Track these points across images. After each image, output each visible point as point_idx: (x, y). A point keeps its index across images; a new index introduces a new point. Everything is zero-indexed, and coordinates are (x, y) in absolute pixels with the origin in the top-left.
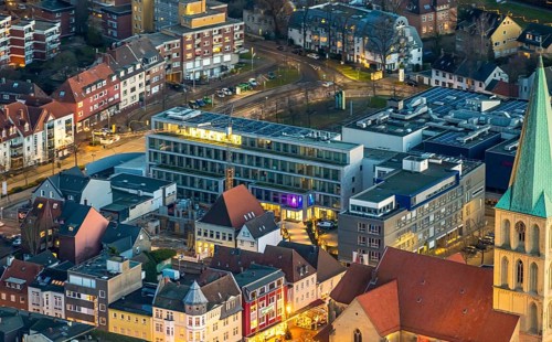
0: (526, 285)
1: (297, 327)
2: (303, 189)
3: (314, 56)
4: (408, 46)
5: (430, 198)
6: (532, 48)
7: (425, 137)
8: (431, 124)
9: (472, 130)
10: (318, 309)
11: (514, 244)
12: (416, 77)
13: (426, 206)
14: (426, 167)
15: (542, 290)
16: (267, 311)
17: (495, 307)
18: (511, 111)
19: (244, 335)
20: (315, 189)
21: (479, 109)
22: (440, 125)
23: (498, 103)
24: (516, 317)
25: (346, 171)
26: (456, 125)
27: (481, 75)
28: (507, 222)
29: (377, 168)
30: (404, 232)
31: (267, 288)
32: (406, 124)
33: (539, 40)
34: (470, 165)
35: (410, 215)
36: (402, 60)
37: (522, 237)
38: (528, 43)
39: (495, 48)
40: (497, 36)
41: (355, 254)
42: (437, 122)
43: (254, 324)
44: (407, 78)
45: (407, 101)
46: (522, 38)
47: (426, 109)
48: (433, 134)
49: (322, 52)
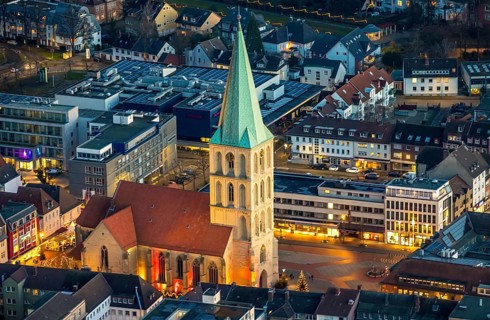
0: (237, 202)
1: (47, 250)
2: (31, 145)
3: (14, 43)
4: (90, 31)
5: (138, 144)
6: (188, 27)
7: (121, 99)
8: (126, 88)
9: (159, 92)
10: (62, 235)
11: (225, 171)
12: (100, 55)
13: (136, 151)
14: (132, 120)
15: (250, 205)
16: (25, 238)
17: (212, 221)
18: (187, 75)
19: (9, 258)
20: (41, 143)
21: (161, 75)
22: (133, 89)
23: (174, 69)
24: (229, 229)
25: (67, 128)
26: (145, 88)
27: (154, 50)
28: (219, 154)
29: (91, 124)
30: (121, 172)
31: (24, 219)
32: (106, 90)
33: (193, 20)
34: (164, 118)
35: (125, 158)
36: (86, 42)
37: (231, 165)
38: (184, 23)
39: (159, 29)
40: (159, 19)
41: (84, 191)
42: (130, 86)
43: (16, 249)
44: (92, 56)
45: (103, 72)
46: (179, 20)
47: (118, 77)
48: (128, 96)
49: (19, 39)
